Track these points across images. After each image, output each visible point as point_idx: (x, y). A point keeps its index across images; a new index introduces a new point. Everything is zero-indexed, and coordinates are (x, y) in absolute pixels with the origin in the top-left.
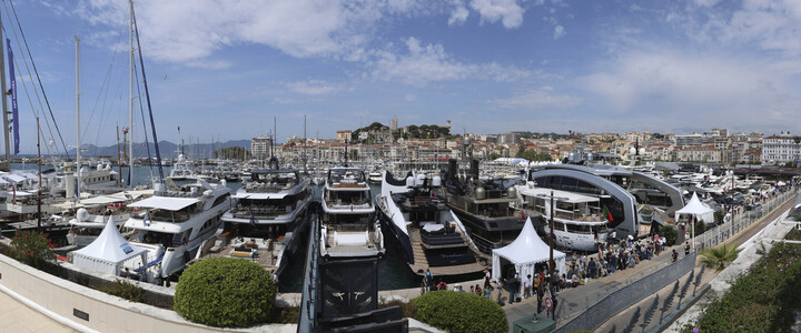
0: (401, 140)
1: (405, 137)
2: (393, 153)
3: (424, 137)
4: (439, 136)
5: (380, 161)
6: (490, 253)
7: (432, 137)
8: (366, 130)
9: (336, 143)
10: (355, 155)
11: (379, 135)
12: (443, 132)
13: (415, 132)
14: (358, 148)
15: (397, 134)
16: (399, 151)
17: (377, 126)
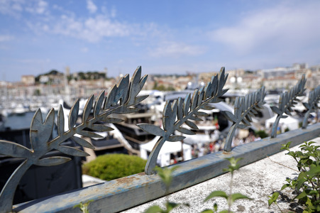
0: (73, 82)
1: (76, 79)
2: (67, 90)
3: (89, 79)
4: (99, 78)
5: (58, 96)
6: (138, 149)
7: (95, 79)
8: (46, 75)
9: (22, 85)
10: (38, 93)
11: (56, 78)
12: (102, 76)
13: (82, 76)
14: (41, 88)
15: (70, 78)
16: (72, 90)
17: (54, 73)
